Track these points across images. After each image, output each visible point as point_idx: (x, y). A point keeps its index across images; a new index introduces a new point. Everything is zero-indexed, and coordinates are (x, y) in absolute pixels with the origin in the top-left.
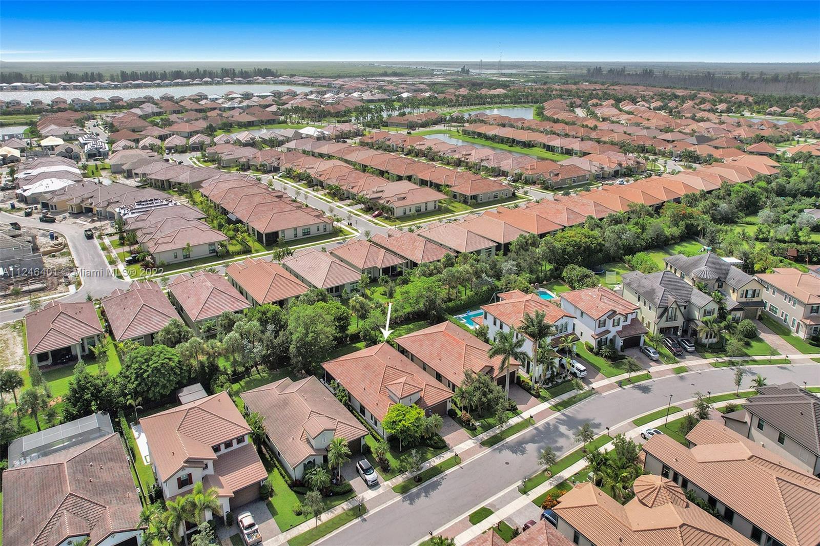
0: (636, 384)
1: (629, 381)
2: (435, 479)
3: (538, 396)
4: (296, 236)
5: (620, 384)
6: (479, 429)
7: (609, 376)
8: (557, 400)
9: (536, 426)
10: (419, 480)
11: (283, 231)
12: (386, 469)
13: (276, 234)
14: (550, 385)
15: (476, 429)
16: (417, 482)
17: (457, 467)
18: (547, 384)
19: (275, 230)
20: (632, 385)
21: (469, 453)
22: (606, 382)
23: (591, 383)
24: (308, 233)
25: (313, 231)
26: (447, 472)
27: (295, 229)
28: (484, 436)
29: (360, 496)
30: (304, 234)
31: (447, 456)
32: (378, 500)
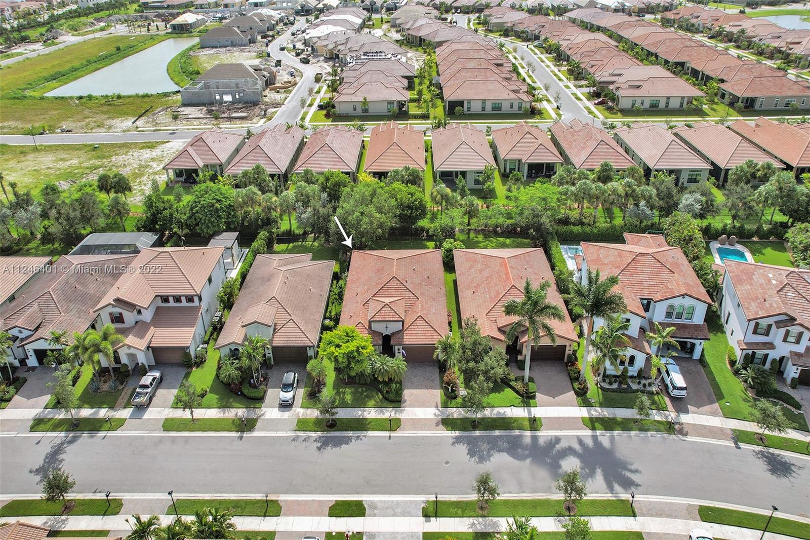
0: (772, 450)
1: (761, 440)
2: (350, 434)
3: (582, 393)
4: (483, 109)
5: (739, 437)
6: (459, 400)
7: (729, 414)
8: (606, 413)
9: (538, 433)
10: (332, 425)
11: (469, 102)
12: (313, 395)
13: (461, 103)
14: (615, 386)
15: (455, 397)
16: (328, 427)
17: (386, 434)
18: (610, 383)
19: (460, 98)
20: (760, 448)
21: (417, 423)
22: (717, 422)
23: (687, 412)
24: (499, 109)
25: (505, 108)
26: (370, 433)
27: (484, 101)
28: (456, 413)
29: (264, 409)
30: (494, 109)
31: (389, 413)
32: (274, 424)
